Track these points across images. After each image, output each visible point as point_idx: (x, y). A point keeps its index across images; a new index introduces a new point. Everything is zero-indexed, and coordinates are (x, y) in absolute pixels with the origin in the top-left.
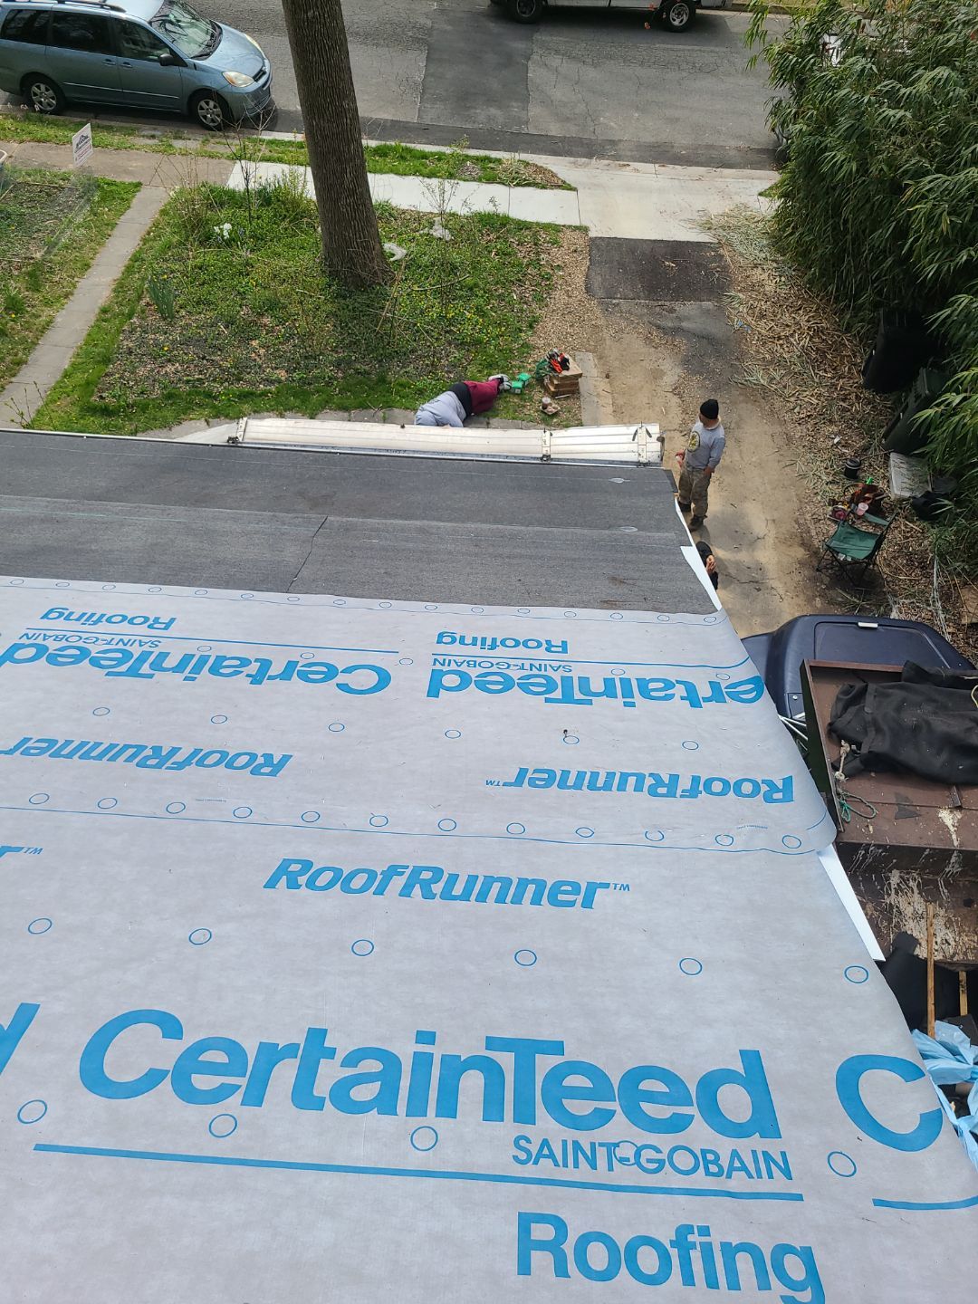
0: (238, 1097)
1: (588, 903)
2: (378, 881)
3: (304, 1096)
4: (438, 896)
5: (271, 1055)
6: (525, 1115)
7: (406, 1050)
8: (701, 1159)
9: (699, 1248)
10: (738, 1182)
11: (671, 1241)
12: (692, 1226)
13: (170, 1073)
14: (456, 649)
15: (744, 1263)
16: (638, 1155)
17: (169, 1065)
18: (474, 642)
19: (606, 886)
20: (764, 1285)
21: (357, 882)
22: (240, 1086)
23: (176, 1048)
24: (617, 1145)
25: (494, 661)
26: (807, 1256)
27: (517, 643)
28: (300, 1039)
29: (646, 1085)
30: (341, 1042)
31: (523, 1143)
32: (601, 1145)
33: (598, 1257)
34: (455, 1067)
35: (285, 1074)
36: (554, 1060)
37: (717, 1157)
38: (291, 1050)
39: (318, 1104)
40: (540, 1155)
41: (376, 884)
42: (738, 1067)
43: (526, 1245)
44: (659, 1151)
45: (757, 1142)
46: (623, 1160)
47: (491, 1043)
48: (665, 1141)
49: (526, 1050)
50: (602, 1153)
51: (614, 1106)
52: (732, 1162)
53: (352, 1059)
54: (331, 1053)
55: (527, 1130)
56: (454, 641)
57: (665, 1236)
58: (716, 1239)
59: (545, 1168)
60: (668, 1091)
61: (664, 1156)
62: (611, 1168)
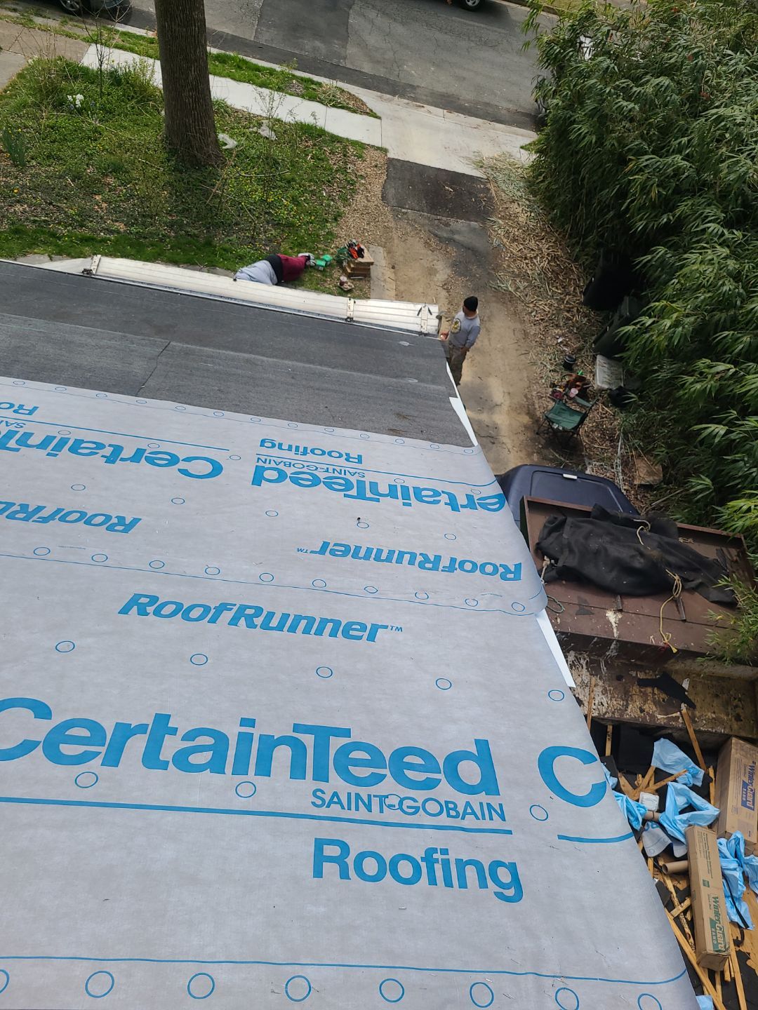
0: (99, 760)
1: (372, 638)
2: (212, 614)
3: (152, 759)
4: (259, 626)
5: (125, 732)
6: (320, 775)
7: (232, 731)
8: (444, 807)
9: (440, 863)
10: (469, 822)
11: (422, 858)
12: (437, 849)
13: (41, 744)
14: (275, 452)
15: (471, 872)
16: (401, 803)
17: (41, 738)
18: (290, 448)
19: (386, 627)
20: (483, 885)
21: (195, 613)
22: (100, 753)
23: (45, 726)
24: (387, 797)
25: (305, 464)
26: (513, 868)
27: (324, 453)
28: (150, 721)
29: (408, 759)
30: (182, 724)
31: (319, 794)
32: (374, 796)
33: (370, 866)
34: (269, 744)
35: (137, 745)
36: (344, 741)
37: (456, 806)
38: (142, 728)
39: (164, 765)
40: (331, 802)
41: (210, 616)
42: (473, 749)
43: (319, 859)
44: (415, 801)
45: (483, 797)
46: (390, 806)
47: (297, 728)
48: (420, 795)
49: (323, 734)
50: (375, 802)
51: (386, 771)
52: (465, 810)
53: (189, 736)
54: (174, 731)
55: (322, 785)
56: (274, 446)
57: (418, 854)
58: (452, 857)
59: (335, 810)
60: (424, 763)
61: (419, 804)
62: (381, 811)
